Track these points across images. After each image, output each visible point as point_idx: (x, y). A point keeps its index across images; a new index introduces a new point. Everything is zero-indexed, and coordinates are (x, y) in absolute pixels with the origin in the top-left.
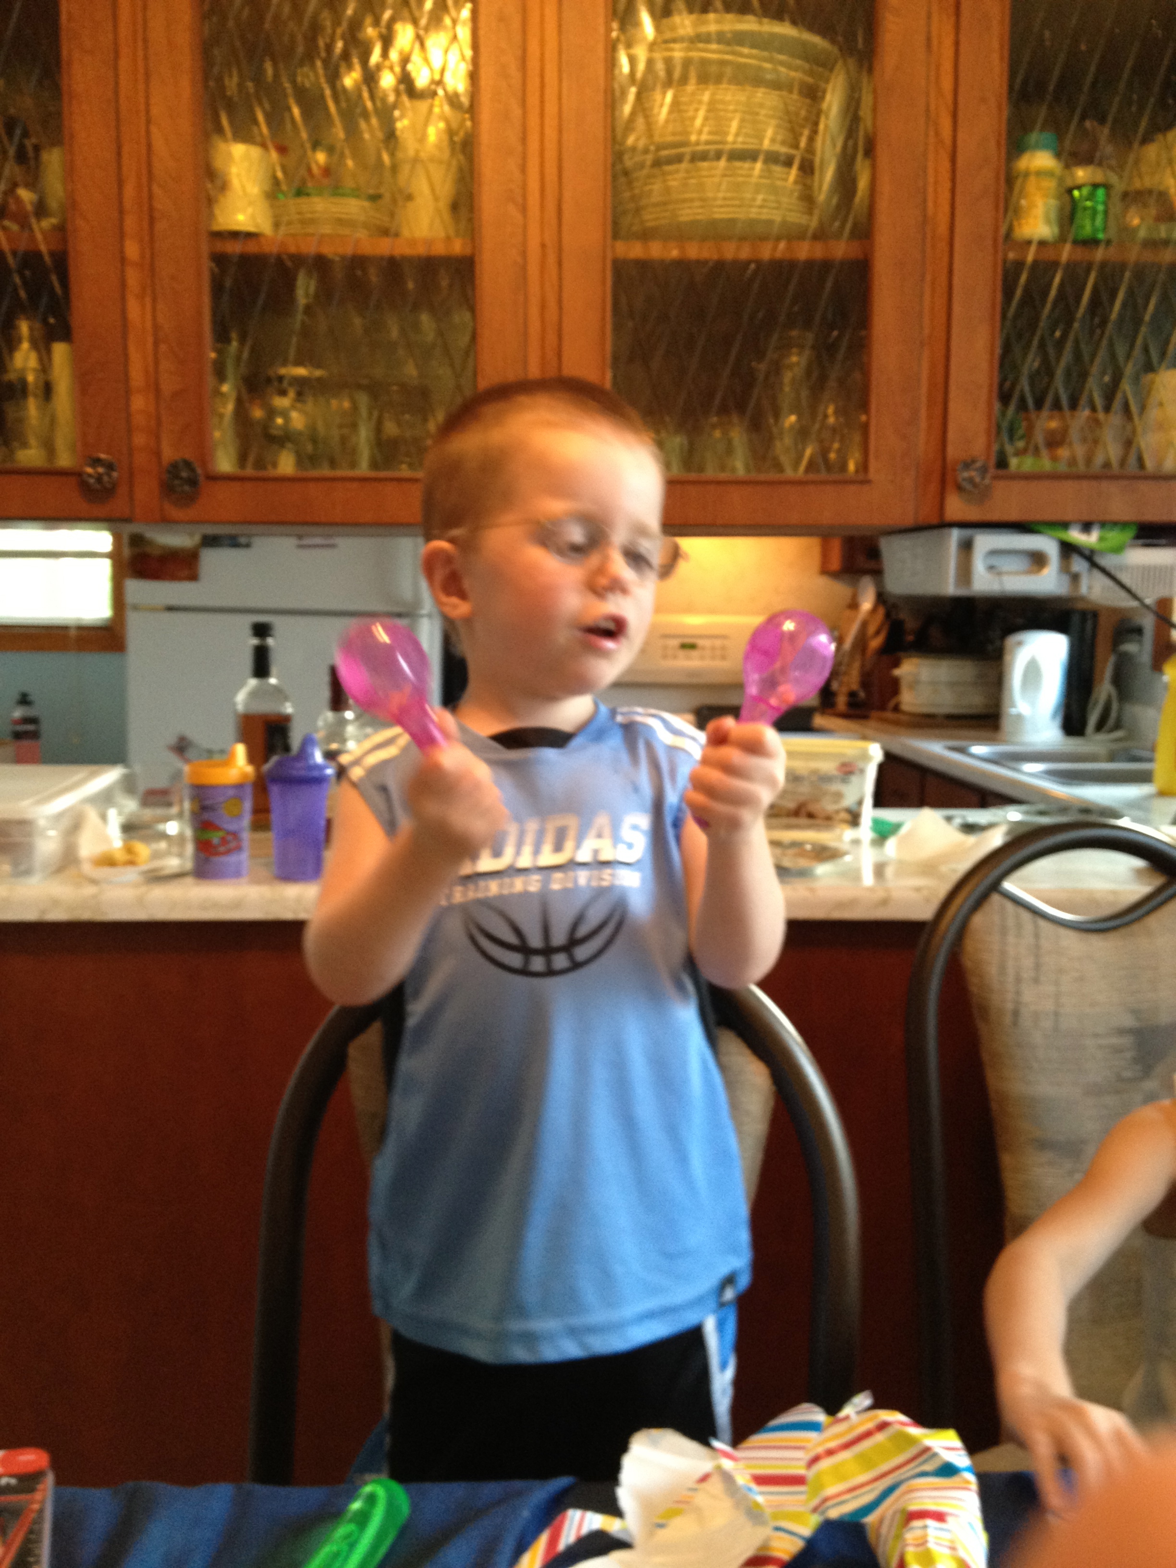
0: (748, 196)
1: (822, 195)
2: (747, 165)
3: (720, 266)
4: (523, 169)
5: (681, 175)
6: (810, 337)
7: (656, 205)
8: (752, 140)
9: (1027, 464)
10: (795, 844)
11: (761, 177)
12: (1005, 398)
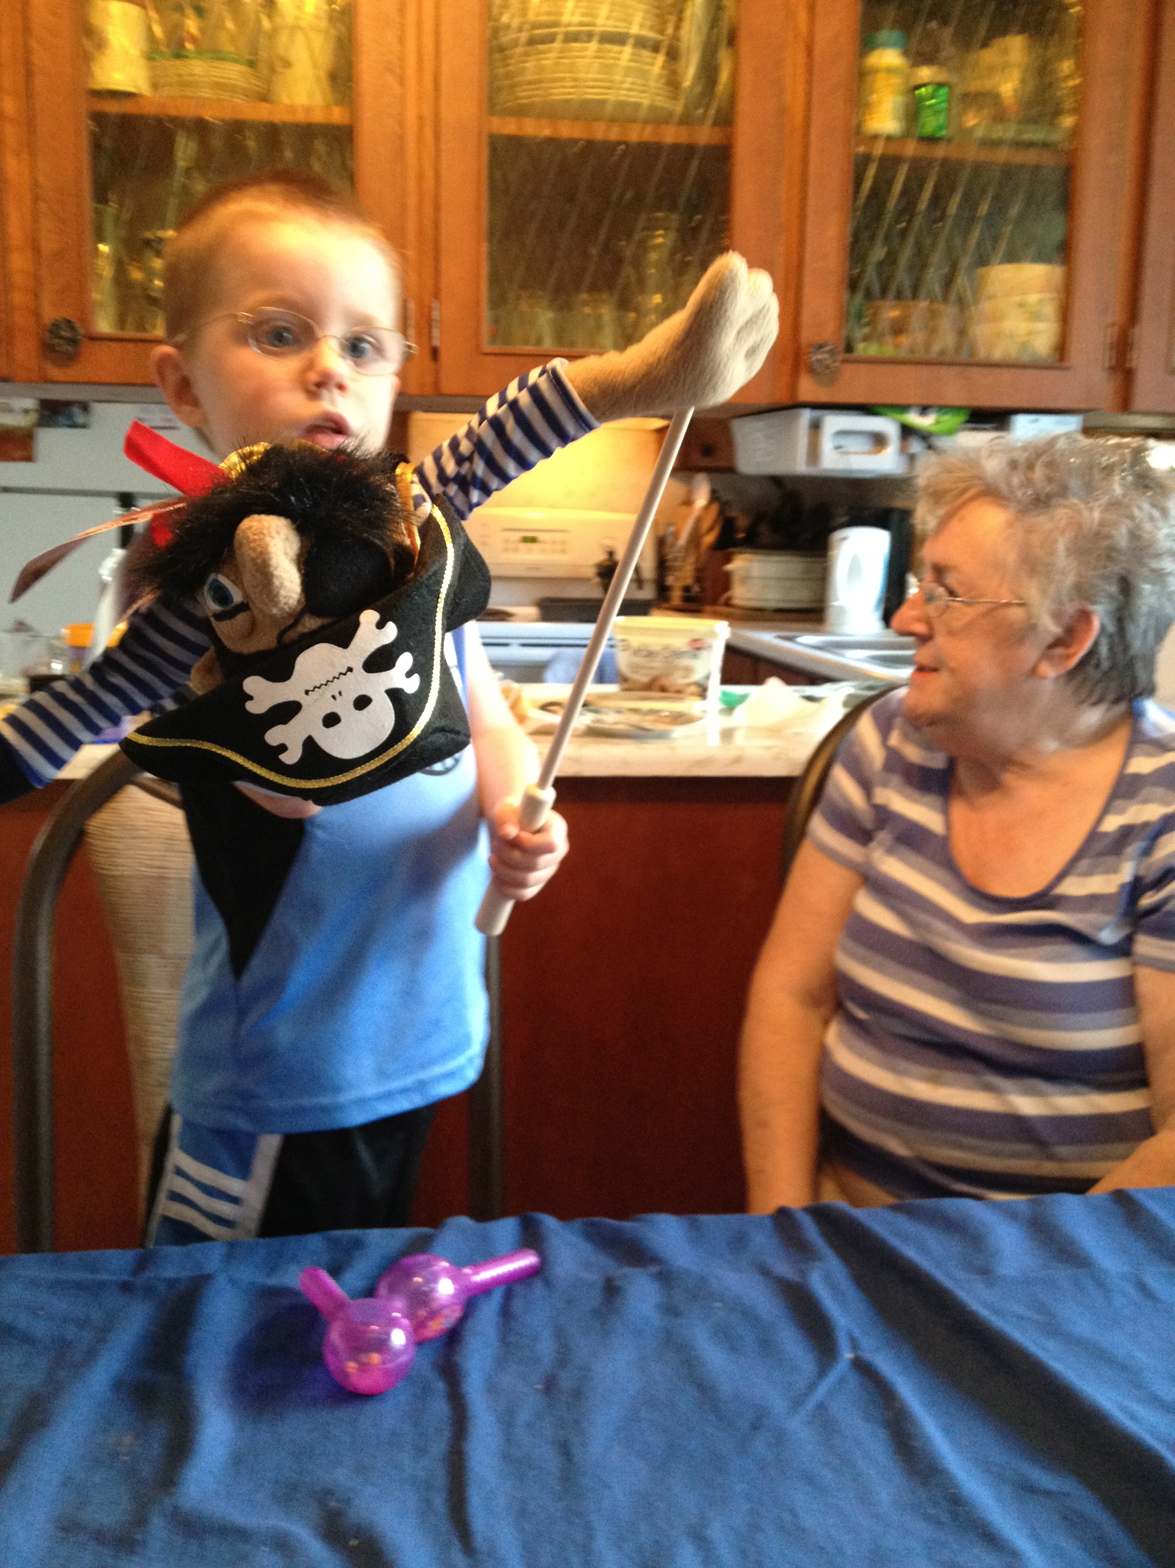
0: (617, 78)
1: (687, 82)
2: (616, 48)
3: (590, 145)
4: (401, 40)
5: (553, 55)
6: (675, 218)
7: (530, 83)
8: (619, 24)
9: (871, 350)
10: (652, 712)
11: (631, 61)
12: (853, 285)
